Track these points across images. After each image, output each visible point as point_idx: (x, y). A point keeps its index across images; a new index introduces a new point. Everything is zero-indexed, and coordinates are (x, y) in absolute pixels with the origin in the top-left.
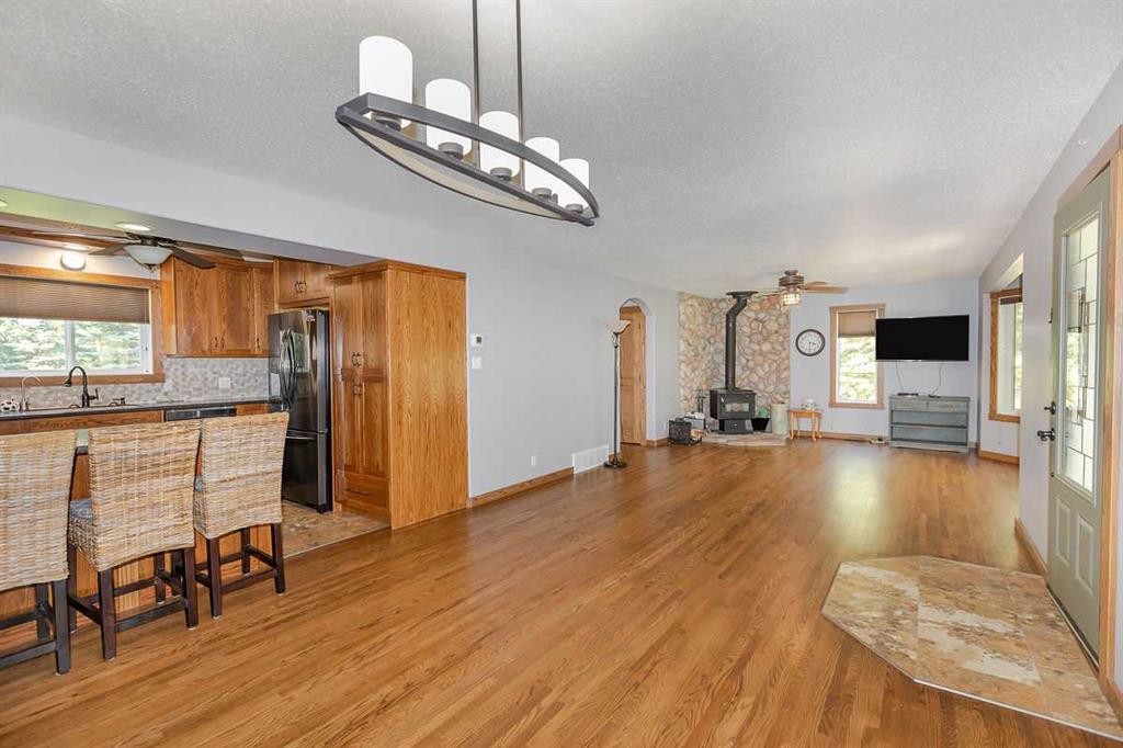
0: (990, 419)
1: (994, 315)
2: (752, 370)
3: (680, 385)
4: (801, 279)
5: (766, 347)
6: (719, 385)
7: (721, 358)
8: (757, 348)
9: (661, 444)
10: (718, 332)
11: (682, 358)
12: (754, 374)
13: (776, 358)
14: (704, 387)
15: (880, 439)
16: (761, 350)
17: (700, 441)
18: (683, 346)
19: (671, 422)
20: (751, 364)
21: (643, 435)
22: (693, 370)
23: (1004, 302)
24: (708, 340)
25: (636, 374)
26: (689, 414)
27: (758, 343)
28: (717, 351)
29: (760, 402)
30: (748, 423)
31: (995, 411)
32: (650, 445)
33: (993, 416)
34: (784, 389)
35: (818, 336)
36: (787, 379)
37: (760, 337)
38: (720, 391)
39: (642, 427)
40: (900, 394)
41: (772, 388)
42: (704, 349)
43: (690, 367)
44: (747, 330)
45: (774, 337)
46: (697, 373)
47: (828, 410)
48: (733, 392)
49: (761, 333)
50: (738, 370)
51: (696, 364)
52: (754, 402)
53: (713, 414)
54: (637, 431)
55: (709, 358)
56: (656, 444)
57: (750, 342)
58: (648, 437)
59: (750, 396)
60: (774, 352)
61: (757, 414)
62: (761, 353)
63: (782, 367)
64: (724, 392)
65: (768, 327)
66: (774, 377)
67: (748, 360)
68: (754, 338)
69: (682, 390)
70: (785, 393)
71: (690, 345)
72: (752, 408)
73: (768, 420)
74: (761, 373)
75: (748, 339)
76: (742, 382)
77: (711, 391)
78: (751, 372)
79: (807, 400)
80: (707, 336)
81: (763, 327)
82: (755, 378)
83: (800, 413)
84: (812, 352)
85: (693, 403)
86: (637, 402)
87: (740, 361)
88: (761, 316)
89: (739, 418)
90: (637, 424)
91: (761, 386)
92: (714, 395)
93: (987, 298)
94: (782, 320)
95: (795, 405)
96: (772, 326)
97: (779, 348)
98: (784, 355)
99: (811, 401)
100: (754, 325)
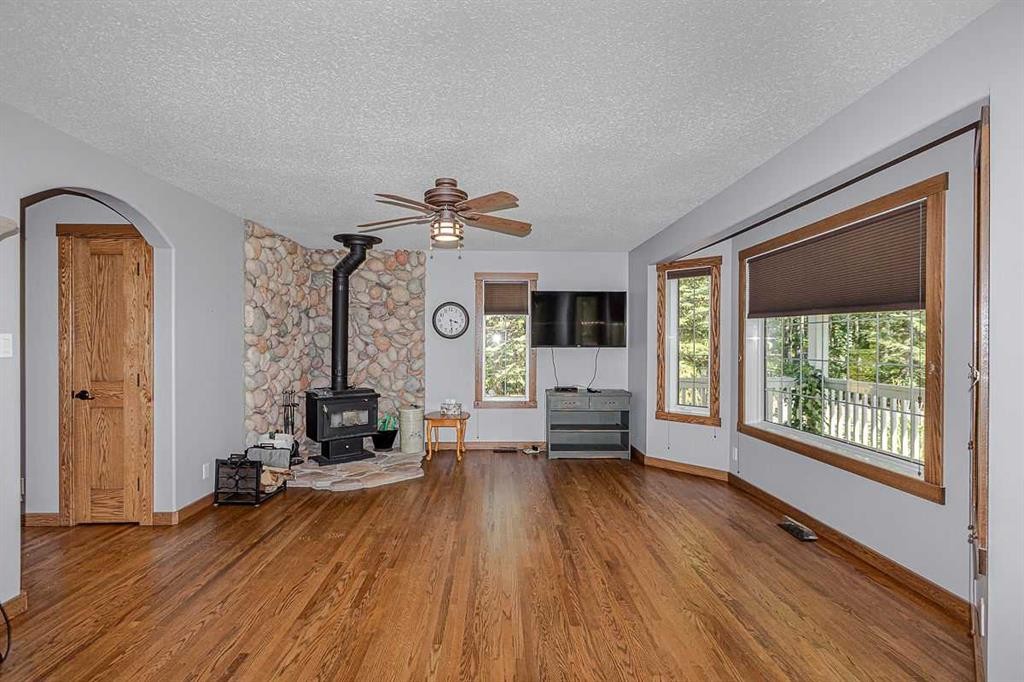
0: (657, 418)
1: (661, 290)
2: (373, 359)
3: (246, 389)
4: (463, 195)
5: (393, 325)
6: (322, 382)
7: (326, 340)
8: (379, 325)
9: (192, 517)
10: (321, 300)
11: (250, 338)
12: (375, 365)
13: (407, 341)
14: (297, 386)
15: (535, 448)
16: (385, 329)
17: (282, 489)
18: (251, 316)
19: (220, 464)
20: (371, 349)
21: (146, 502)
22: (275, 359)
23: (672, 276)
24: (306, 312)
25: (129, 371)
26: (265, 439)
27: (381, 318)
28: (320, 330)
29: (384, 406)
30: (368, 444)
31: (663, 410)
32: (162, 527)
33: (661, 414)
34: (418, 386)
35: (460, 310)
36: (421, 371)
37: (384, 311)
38: (321, 395)
39: (144, 485)
40: (558, 390)
41: (400, 384)
42: (298, 324)
43: (268, 355)
44: (365, 299)
45: (402, 311)
46: (282, 364)
47: (473, 412)
48: (345, 394)
49: (385, 304)
50: (352, 358)
51: (280, 351)
52: (376, 409)
53: (312, 432)
54: (130, 494)
55: (307, 339)
56: (175, 521)
57: (370, 317)
58: (159, 506)
59: (368, 400)
60: (404, 333)
61: (380, 423)
62: (386, 334)
63: (415, 353)
64: (329, 395)
65: (395, 296)
66: (403, 368)
67: (367, 344)
68: (376, 311)
69: (249, 396)
70: (418, 391)
71: (268, 317)
72: (373, 418)
73: (394, 433)
74: (386, 363)
75: (366, 313)
76: (358, 378)
77: (309, 395)
78: (373, 361)
79: (447, 401)
80: (304, 305)
81: (389, 295)
82: (376, 370)
83: (440, 419)
84: (454, 333)
85: (275, 416)
86: (131, 429)
87: (355, 345)
88: (386, 279)
89: (353, 435)
90: (130, 479)
91: (386, 383)
92: (312, 400)
93: (652, 271)
94: (414, 287)
95: (432, 407)
96: (400, 295)
97: (410, 326)
98: (416, 336)
99: (453, 402)
100: (375, 292)
